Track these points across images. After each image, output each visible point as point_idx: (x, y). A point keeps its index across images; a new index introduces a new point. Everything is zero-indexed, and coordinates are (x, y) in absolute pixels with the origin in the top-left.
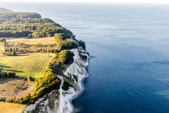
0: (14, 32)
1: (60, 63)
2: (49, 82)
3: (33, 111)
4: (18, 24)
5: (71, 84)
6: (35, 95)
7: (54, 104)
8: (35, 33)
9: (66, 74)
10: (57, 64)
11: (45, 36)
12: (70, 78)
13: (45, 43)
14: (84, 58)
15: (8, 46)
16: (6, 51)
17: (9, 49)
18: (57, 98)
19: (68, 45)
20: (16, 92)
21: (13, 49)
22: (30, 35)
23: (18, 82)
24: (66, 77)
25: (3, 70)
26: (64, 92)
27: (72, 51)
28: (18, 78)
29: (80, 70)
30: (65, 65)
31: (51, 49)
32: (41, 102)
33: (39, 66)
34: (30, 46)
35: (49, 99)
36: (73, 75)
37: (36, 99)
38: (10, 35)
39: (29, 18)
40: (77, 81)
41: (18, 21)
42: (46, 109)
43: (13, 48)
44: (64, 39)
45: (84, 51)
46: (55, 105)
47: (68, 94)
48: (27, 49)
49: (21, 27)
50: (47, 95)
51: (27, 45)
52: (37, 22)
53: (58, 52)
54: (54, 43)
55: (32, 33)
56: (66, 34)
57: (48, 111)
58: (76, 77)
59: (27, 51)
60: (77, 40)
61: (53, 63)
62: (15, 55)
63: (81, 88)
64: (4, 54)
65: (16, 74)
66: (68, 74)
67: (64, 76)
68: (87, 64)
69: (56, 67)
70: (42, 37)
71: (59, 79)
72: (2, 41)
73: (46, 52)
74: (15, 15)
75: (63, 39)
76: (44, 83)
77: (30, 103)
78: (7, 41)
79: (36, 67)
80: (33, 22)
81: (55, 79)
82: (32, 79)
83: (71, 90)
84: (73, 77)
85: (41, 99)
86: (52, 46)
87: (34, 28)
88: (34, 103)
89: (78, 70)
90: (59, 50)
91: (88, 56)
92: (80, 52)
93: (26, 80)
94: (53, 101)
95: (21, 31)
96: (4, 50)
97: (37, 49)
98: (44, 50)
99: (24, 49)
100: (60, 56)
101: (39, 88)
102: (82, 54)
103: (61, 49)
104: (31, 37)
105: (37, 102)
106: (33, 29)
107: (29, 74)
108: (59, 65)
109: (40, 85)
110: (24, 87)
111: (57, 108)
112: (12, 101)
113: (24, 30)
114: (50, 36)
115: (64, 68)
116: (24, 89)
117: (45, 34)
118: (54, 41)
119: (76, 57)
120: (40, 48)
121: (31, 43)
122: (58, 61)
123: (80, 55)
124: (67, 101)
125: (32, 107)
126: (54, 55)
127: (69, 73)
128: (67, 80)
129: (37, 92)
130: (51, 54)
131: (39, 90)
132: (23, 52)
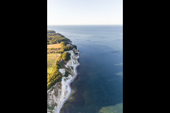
1: (63, 60)
5: (70, 72)
9: (66, 66)
12: (69, 69)
19: (68, 48)
24: (67, 68)
26: (65, 78)
27: (70, 52)
29: (75, 62)
30: (66, 61)
36: (71, 66)
40: (73, 70)
44: (65, 45)
45: (76, 50)
47: (68, 79)
53: (62, 53)
56: (66, 41)
58: (72, 68)
60: (72, 45)
61: (59, 60)
66: (68, 66)
67: (65, 68)
69: (60, 63)
83: (70, 76)
89: (73, 62)
92: (74, 51)
100: (63, 56)
103: (64, 51)
108: (62, 62)
114: (58, 43)
115: (65, 63)
118: (59, 46)
124: (67, 85)
126: (60, 55)
128: (67, 71)
130: (58, 54)
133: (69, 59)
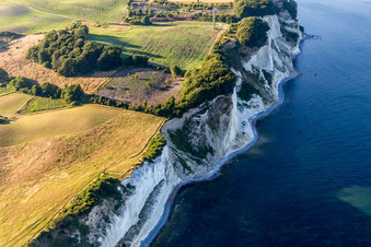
1: (237, 43)
2: (211, 78)
3: (178, 131)
5: (257, 87)
6: (183, 101)
7: (218, 122)
9: (247, 66)
10: (232, 45)
12: (255, 77)
14: (291, 38)
15: (136, 6)
16: (131, 14)
17: (137, 10)
18: (227, 111)
19: (259, 6)
20: (148, 93)
21: (144, 12)
23: (153, 75)
24: (248, 73)
25: (125, 51)
26: (241, 102)
27: (266, 19)
28: (153, 67)
29: (280, 63)
30: (248, 49)
31: (221, 14)
32: (193, 116)
33: (195, 47)
34: (178, 7)
35: (211, 111)
36: (264, 71)
37: (185, 109)
40: (270, 83)
42: (203, 130)
43: (144, 10)
45: (292, 21)
46: (221, 125)
47: (249, 107)
48: (171, 12)
50: (207, 104)
51: (172, 4)
53: (235, 20)
54: (227, 1)
57: (207, 133)
58: (269, 76)
59: (171, 16)
61: (222, 42)
62: (148, 23)
63: (277, 98)
64: (128, 20)
65: (150, 60)
66: (253, 67)
67: (243, 70)
68: (296, 50)
69: (227, 51)
71: (232, 74)
73: (211, 20)
76: (203, 81)
77: (174, 116)
79: (188, 49)
81: (224, 73)
82: (179, 72)
83: (257, 100)
84: (262, 75)
85: (194, 111)
86: (224, 7)
88: (180, 116)
89: (275, 62)
90: (238, 16)
92: (283, 24)
93: (168, 72)
94: (218, 116)
96: (128, 12)
97: (193, 14)
98: (206, 16)
99: (165, 12)
100: (239, 30)
101: (192, 89)
102: (289, 29)
103: (243, 16)
105: (187, 115)
107: (173, 61)
108: (236, 48)
109: (195, 82)
110: (163, 86)
111: (224, 130)
112: (140, 109)
115: (244, 56)
116: (163, 89)
119: (273, 34)
120: (198, 12)
122: (233, 39)
123: (283, 30)
124: (246, 120)
125: (176, 124)
126: (226, 27)
127: (256, 65)
128: (250, 80)
129: (188, 97)
130: (220, 24)
131: (192, 93)
132: (164, 19)
133: (259, 42)
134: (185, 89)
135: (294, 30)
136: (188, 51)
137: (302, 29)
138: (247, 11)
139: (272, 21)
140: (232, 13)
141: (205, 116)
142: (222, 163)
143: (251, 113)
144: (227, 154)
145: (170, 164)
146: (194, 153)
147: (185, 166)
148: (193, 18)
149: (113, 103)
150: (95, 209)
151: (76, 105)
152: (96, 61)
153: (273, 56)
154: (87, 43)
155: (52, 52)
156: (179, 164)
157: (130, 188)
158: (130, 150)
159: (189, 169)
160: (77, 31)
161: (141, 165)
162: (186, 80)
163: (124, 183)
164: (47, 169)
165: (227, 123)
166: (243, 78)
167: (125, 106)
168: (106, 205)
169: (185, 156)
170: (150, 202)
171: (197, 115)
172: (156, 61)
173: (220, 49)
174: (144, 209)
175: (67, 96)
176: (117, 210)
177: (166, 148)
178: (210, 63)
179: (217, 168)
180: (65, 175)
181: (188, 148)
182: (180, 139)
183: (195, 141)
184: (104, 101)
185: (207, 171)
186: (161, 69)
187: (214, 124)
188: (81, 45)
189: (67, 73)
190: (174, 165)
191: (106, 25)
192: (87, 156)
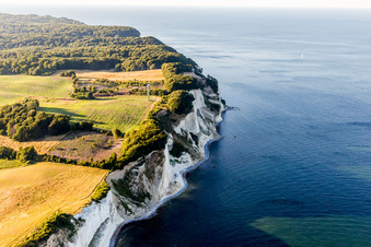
0: (90, 60)
1: (168, 111)
3: (120, 180)
4: (97, 47)
5: (186, 147)
6: (124, 156)
7: (153, 172)
8: (126, 62)
9: (177, 130)
10: (164, 112)
11: (146, 67)
12: (184, 138)
13: (144, 80)
14: (215, 108)
15: (80, 84)
16: (76, 91)
17: (82, 88)
18: (160, 163)
20: (93, 152)
21: (88, 89)
22: (117, 65)
23: (97, 137)
24: (178, 135)
25: (73, 119)
26: (173, 159)
27: (192, 92)
28: (97, 131)
29: (205, 128)
30: (177, 116)
31: (154, 89)
32: (133, 168)
33: (133, 115)
34: (117, 84)
35: (147, 164)
36: (191, 133)
37: (125, 163)
38: (83, 66)
39: (116, 37)
40: (197, 143)
41: (97, 41)
42: (141, 179)
43: (88, 87)
45: (214, 95)
46: (156, 175)
47: (180, 162)
48: (112, 89)
49: (101, 52)
50: (144, 158)
51: (113, 82)
52: (132, 44)
53: (166, 93)
54: (159, 79)
55: (120, 62)
56: (182, 64)
57: (145, 182)
58: (195, 138)
59: (112, 92)
60: (202, 76)
61: (156, 110)
62: (91, 97)
63: (203, 155)
64: (73, 96)
65: (94, 126)
66: (182, 130)
67: (174, 133)
68: (219, 119)
69: (160, 117)
70: (140, 69)
72: (69, 75)
73: (146, 94)
74: (90, 31)
75: (177, 73)
76: (140, 139)
77: (116, 168)
78: (77, 75)
79: (127, 117)
80: (124, 44)
81: (157, 133)
82: (120, 134)
83: (186, 156)
84: (190, 136)
85: (133, 164)
86: (157, 84)
87: (126, 55)
88: (121, 168)
89: (201, 128)
90: (168, 90)
91: (222, 106)
92: (207, 97)
93: (110, 134)
94: (153, 167)
95: (101, 59)
96: (73, 89)
97: (130, 90)
98: (142, 91)
99: (106, 89)
100: (170, 100)
101: (131, 146)
102: (212, 101)
103: (172, 90)
104: (120, 70)
105: (127, 168)
106: (124, 56)
107: (115, 126)
108: (167, 115)
109: (133, 141)
110: (107, 146)
111: (159, 179)
112: (87, 164)
113: (108, 56)
114: (154, 68)
115: (174, 121)
116: (106, 148)
117: (145, 63)
118: (160, 76)
120: (135, 88)
121: (119, 79)
122: (165, 108)
123: (206, 102)
124: (178, 173)
125: (118, 175)
126: (159, 99)
127: (184, 129)
128: (179, 141)
129: (128, 152)
130: (154, 97)
131: (131, 149)
132: (105, 94)
133: (186, 110)
134: (125, 147)
135: (216, 102)
136: (127, 118)
137: (223, 102)
138: (176, 86)
139: (197, 94)
140: (164, 88)
141: (142, 168)
142: (158, 205)
143: (182, 167)
144: (162, 199)
145: (114, 207)
146: (134, 198)
147: (127, 208)
148: (131, 93)
149: (63, 161)
150: (53, 237)
151: (30, 163)
152: (47, 128)
153: (198, 122)
154: (39, 113)
155: (7, 121)
156: (121, 206)
157: (81, 221)
158: (79, 194)
159: (130, 210)
160: (29, 104)
161: (90, 204)
162: (126, 139)
163: (76, 217)
164: (9, 211)
165: (161, 173)
166: (174, 139)
167: (74, 162)
168: (61, 234)
169: (126, 201)
170: (97, 235)
171: (136, 167)
172: (100, 126)
173: (154, 116)
174: (93, 240)
175: (22, 157)
176: (70, 237)
177: (110, 192)
178: (146, 126)
179: (154, 210)
180: (24, 215)
181: (129, 194)
182: (122, 188)
183: (134, 189)
184: (55, 159)
185: (145, 212)
186: (104, 132)
187: (150, 174)
188: (34, 114)
189: (21, 138)
190: (118, 207)
191: (54, 101)
192: (43, 200)
